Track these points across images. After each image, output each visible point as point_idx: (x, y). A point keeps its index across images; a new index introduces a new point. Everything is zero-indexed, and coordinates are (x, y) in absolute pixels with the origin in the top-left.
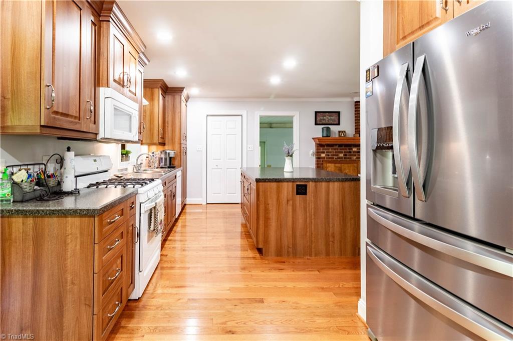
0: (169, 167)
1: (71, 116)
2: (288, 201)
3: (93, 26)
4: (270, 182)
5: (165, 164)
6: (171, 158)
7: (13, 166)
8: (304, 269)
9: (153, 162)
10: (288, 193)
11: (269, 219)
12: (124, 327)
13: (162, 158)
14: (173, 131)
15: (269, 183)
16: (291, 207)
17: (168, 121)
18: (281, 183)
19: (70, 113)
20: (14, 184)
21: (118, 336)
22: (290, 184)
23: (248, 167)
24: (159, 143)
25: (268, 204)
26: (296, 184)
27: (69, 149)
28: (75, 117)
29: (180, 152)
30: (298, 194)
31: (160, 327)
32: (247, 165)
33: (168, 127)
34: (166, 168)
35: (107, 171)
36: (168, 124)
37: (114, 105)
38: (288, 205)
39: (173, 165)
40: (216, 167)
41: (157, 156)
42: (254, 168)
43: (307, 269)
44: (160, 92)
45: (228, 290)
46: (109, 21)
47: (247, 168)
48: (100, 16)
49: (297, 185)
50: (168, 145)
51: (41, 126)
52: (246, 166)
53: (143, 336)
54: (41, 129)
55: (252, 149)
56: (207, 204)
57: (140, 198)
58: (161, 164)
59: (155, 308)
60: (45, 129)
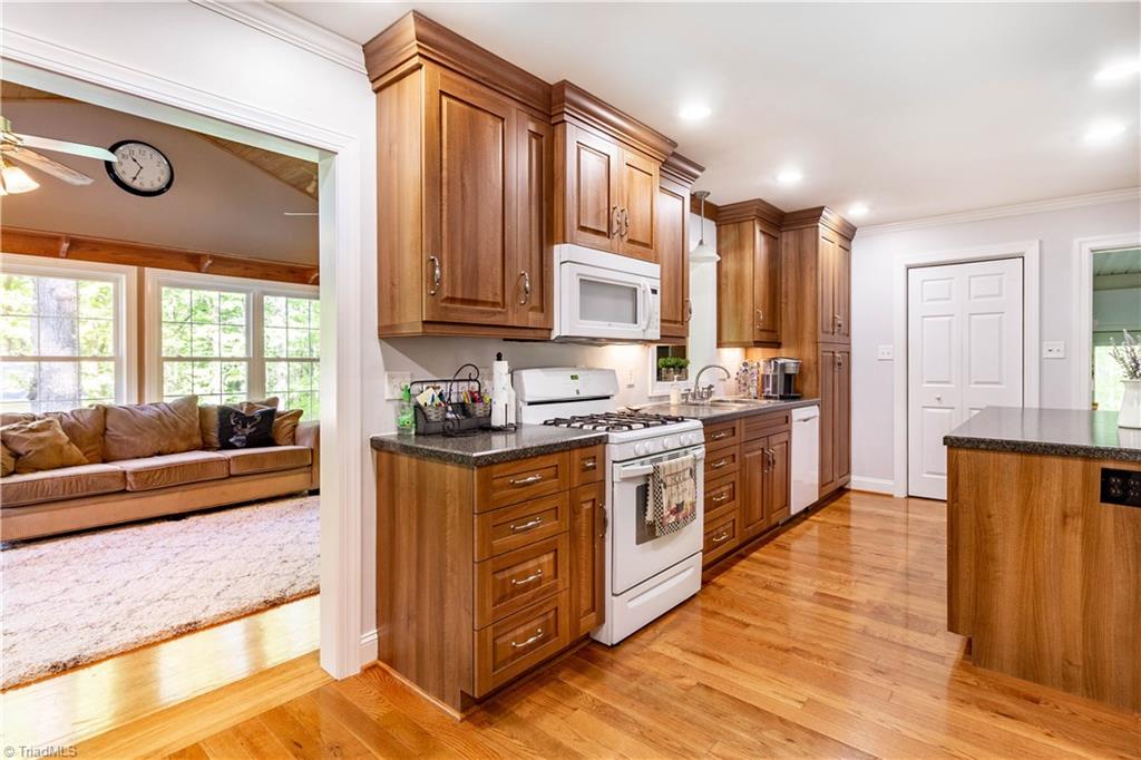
0: (782, 398)
1: (485, 303)
2: (1065, 516)
3: (534, 141)
4: (994, 450)
5: (774, 391)
6: (788, 378)
7: (422, 382)
8: (1098, 746)
9: (745, 384)
10: (1064, 491)
11: (993, 559)
12: (560, 682)
13: (768, 376)
14: (799, 314)
15: (992, 455)
16: (1079, 539)
17: (786, 292)
18: (1036, 459)
19: (481, 297)
20: (417, 407)
21: (543, 690)
22: (1077, 465)
23: (1045, 406)
24: (755, 342)
25: (989, 517)
26: (1097, 467)
27: (499, 358)
28: (494, 304)
29: (817, 363)
30: (1106, 497)
31: (611, 707)
32: (1040, 404)
33: (786, 304)
34: (775, 398)
35: (608, 398)
36: (787, 297)
37: (579, 274)
38: (1064, 530)
39: (798, 392)
40: (936, 404)
41: (755, 371)
42: (1069, 411)
43: (1111, 750)
44: (758, 229)
45: (800, 702)
46: (564, 121)
47: (1040, 409)
48: (551, 117)
49: (1106, 473)
50: (788, 346)
51: (424, 322)
52: (1035, 405)
53: (575, 709)
54: (423, 327)
55: (1061, 355)
56: (909, 497)
57: (614, 452)
58: (767, 390)
59: (626, 672)
60: (431, 326)
